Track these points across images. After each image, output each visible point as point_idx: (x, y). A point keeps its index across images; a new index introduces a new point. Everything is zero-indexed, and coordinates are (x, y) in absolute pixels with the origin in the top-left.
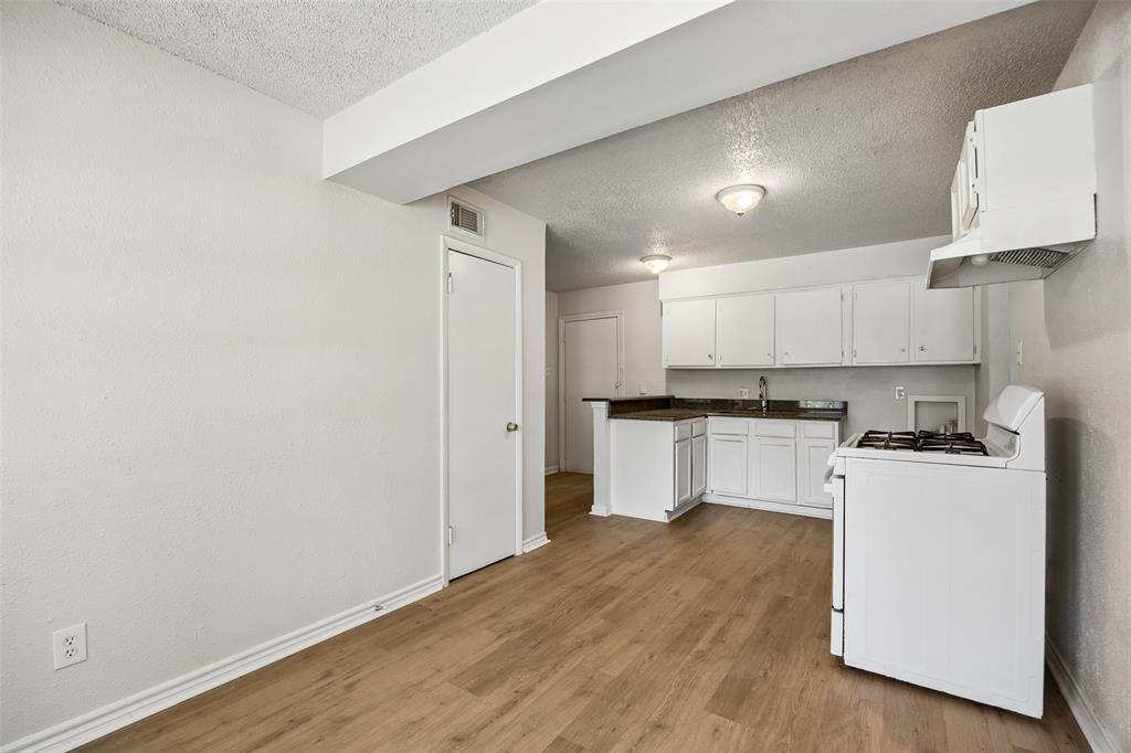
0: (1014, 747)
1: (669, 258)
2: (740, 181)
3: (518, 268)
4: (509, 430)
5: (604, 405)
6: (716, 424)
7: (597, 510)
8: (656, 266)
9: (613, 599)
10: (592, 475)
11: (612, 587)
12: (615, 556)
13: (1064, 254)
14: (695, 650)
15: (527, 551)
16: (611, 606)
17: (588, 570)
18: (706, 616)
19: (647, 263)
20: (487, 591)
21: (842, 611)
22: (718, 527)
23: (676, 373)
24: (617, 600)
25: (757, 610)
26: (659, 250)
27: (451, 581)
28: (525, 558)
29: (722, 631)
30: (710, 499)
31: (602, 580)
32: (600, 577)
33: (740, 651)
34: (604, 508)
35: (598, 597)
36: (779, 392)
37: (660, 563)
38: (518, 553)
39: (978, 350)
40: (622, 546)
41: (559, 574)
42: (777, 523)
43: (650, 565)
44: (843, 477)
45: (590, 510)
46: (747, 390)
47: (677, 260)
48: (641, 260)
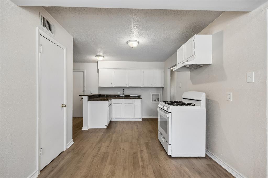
0: (206, 164)
1: (103, 57)
2: (133, 39)
3: (65, 50)
4: (62, 107)
5: (87, 97)
6: (114, 101)
7: (84, 128)
8: (100, 59)
9: (108, 157)
10: (83, 117)
11: (105, 153)
12: (99, 142)
13: (202, 67)
14: (140, 166)
15: (68, 148)
16: (109, 159)
17: (94, 149)
18: (135, 154)
19: (97, 57)
20: (61, 169)
21: (171, 144)
22: (119, 127)
23: (101, 88)
24: (109, 156)
25: (144, 148)
26: (101, 54)
27: (40, 171)
28: (68, 151)
29: (142, 157)
30: (113, 120)
31: (100, 151)
32: (99, 150)
33: (150, 161)
34: (87, 127)
35: (103, 158)
36: (126, 93)
37: (113, 141)
38: (65, 149)
39: (164, 85)
40: (99, 138)
41: (85, 153)
42: (130, 124)
43: (111, 142)
44: (171, 113)
45: (82, 129)
46: (119, 93)
47: (106, 58)
48: (96, 56)
